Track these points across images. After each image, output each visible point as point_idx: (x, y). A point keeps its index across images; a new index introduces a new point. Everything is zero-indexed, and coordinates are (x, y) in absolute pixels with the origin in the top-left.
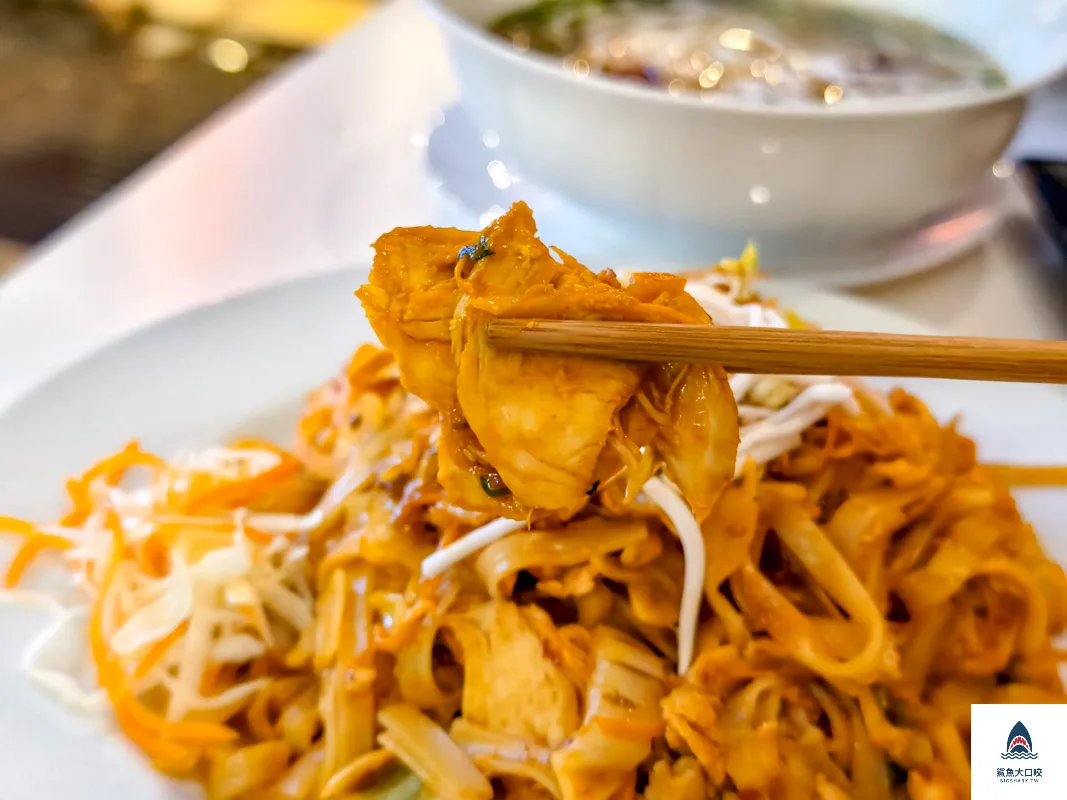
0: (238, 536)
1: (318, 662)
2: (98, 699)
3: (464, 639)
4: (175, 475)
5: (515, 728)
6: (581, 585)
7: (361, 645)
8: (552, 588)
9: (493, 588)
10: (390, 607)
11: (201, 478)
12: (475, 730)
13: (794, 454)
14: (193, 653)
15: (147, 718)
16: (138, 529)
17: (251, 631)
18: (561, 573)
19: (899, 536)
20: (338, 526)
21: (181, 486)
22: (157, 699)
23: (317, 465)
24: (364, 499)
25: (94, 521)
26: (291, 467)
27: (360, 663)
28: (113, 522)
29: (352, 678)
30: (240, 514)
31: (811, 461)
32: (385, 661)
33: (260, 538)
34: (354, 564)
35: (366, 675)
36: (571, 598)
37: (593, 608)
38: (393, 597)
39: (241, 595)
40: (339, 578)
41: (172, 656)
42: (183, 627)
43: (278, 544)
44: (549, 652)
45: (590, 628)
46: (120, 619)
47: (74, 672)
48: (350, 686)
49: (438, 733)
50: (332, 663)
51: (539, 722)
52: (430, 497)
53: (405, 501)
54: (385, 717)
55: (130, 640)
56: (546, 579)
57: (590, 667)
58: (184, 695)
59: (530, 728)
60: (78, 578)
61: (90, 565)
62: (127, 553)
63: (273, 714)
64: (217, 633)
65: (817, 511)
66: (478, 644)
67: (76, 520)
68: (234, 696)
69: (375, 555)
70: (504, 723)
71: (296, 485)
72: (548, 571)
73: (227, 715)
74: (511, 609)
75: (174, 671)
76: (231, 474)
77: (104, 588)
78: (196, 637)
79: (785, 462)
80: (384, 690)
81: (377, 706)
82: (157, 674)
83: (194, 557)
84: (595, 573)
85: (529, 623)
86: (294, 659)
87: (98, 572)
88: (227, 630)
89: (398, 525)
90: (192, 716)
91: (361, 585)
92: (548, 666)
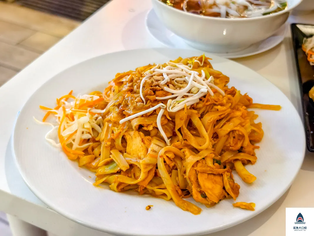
0: (88, 114)
1: (101, 140)
2: (59, 145)
3: (128, 137)
4: (77, 100)
5: (135, 155)
6: (151, 128)
7: (109, 137)
8: (145, 128)
9: (134, 128)
10: (115, 130)
11: (82, 100)
12: (128, 155)
13: (197, 104)
14: (78, 137)
15: (68, 149)
16: (69, 111)
17: (89, 133)
18: (148, 125)
19: (218, 121)
20: (108, 113)
21: (78, 102)
22: (71, 145)
23: (106, 99)
24: (113, 107)
25: (61, 108)
26: (101, 99)
27: (108, 141)
28: (64, 110)
29: (106, 144)
30: (89, 109)
31: (200, 105)
32: (113, 141)
33: (93, 114)
34: (109, 121)
35: (109, 143)
36: (148, 131)
37: (153, 133)
38: (116, 128)
39: (87, 126)
40: (106, 124)
41: (74, 137)
42: (76, 131)
43: (96, 115)
44: (143, 141)
45: (152, 137)
46: (65, 129)
47: (55, 139)
48: (106, 145)
49: (121, 155)
50: (103, 140)
51: (139, 154)
52: (124, 109)
53: (119, 109)
54: (112, 152)
55: (66, 134)
56: (145, 127)
57: (150, 144)
58: (76, 145)
59: (138, 155)
60: (57, 120)
61: (59, 118)
62: (67, 116)
63: (93, 149)
64: (83, 133)
65: (200, 116)
66: (130, 139)
67: (57, 108)
68: (86, 145)
69: (113, 119)
70: (134, 154)
71: (102, 103)
72: (145, 125)
73: (84, 149)
74: (137, 132)
75: (74, 140)
76: (90, 100)
77: (61, 123)
78: (79, 134)
79: (195, 105)
80: (112, 147)
81: (111, 150)
82: (71, 141)
83: (79, 118)
84: (153, 126)
85: (140, 135)
86: (97, 139)
87: (61, 119)
88: (85, 133)
89: (118, 114)
90: (77, 149)
91: (110, 125)
92: (142, 143)
